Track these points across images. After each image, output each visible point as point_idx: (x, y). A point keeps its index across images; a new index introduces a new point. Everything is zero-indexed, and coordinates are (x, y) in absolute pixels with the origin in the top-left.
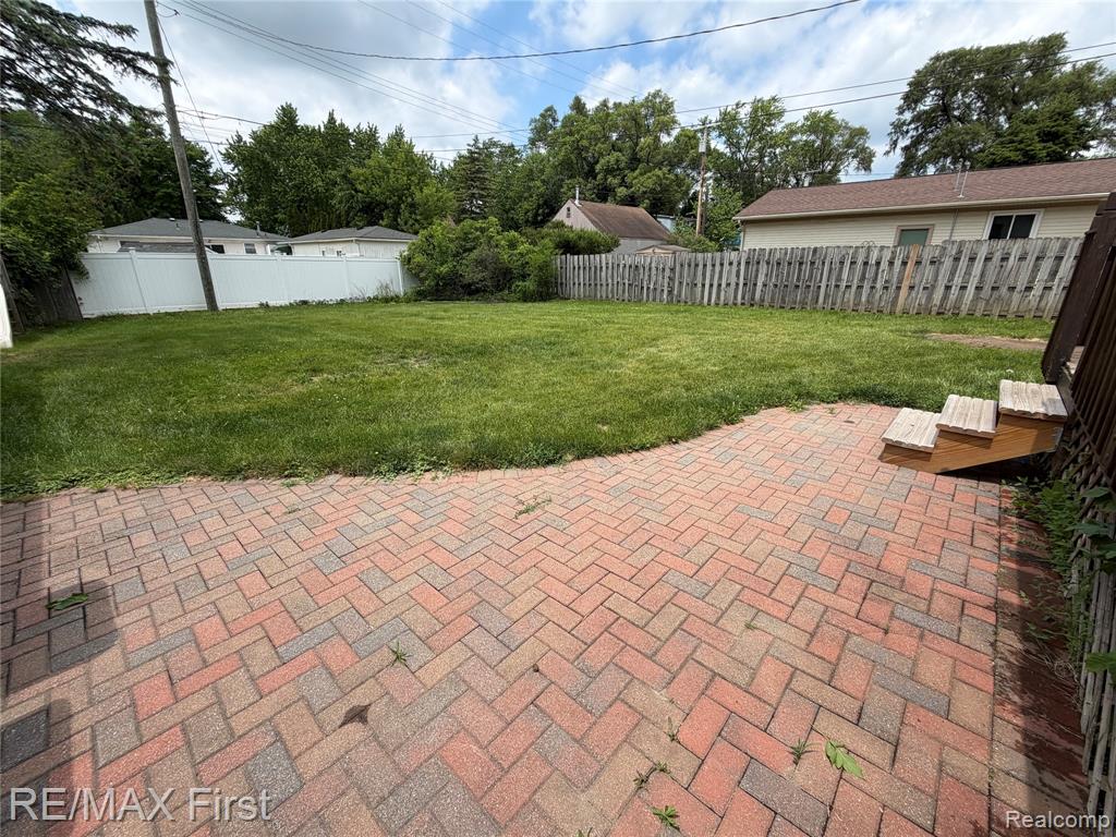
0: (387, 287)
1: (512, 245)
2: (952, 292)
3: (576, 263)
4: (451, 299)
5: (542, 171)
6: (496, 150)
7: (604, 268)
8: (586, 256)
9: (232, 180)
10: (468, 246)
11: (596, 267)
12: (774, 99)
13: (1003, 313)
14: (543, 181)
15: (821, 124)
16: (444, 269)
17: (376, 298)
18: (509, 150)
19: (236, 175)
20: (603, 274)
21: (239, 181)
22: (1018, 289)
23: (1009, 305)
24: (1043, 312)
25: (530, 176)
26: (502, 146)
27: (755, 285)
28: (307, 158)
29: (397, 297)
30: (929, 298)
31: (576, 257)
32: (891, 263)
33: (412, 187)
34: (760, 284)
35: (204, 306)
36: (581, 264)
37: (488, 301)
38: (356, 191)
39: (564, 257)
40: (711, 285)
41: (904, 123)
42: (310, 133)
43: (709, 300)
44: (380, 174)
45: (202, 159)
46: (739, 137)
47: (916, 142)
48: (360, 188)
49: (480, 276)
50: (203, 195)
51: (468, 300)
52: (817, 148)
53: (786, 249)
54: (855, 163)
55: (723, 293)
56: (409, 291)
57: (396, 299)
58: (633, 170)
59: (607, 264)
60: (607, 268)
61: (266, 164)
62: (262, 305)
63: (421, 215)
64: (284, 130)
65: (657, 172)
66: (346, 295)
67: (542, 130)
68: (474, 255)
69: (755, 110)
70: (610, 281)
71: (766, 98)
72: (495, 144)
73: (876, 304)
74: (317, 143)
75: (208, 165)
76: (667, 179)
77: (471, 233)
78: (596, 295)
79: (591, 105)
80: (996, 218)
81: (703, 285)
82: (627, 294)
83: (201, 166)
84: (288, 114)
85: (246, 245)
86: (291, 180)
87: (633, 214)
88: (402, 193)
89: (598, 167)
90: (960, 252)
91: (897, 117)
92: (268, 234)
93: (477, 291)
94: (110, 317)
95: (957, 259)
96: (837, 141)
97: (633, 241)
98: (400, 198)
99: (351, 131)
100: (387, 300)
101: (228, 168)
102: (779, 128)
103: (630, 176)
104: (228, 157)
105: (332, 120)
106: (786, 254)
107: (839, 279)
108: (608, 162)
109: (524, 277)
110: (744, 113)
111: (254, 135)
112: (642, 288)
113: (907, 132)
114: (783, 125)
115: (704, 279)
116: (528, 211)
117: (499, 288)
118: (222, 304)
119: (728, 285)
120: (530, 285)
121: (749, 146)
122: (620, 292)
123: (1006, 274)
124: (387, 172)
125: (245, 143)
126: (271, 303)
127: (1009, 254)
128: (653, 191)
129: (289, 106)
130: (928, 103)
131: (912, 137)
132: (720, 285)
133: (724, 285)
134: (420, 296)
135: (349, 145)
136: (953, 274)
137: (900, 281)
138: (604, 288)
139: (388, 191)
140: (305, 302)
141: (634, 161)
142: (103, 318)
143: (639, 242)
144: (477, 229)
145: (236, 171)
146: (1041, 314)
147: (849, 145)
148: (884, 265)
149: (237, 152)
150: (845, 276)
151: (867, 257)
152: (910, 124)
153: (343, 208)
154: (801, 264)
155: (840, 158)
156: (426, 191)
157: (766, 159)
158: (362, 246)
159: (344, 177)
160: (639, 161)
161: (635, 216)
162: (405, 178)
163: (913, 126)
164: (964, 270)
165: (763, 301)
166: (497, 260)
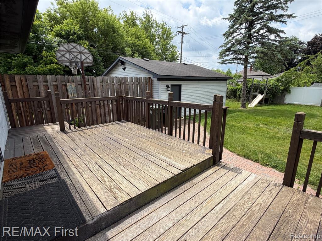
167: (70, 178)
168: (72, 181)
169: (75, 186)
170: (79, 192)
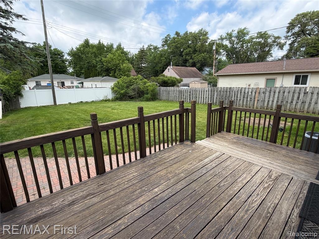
0: (106, 97)
1: (145, 83)
2: (270, 102)
3: (163, 89)
4: (125, 100)
5: (165, 55)
6: (152, 47)
7: (171, 91)
8: (166, 87)
9: (69, 61)
10: (131, 84)
11: (169, 91)
12: (245, 28)
13: (285, 110)
14: (165, 58)
15: (263, 35)
16: (122, 92)
17: (103, 100)
18: (156, 48)
19: (71, 60)
20: (171, 93)
21: (72, 61)
22: (289, 102)
23: (287, 107)
24: (297, 110)
25: (161, 56)
26: (154, 46)
27: (214, 98)
28: (91, 55)
29: (109, 99)
30: (264, 104)
31: (163, 87)
32: (252, 93)
33: (120, 64)
34: (215, 98)
35: (53, 104)
36: (165, 89)
37: (136, 101)
38: (104, 65)
39: (160, 87)
40: (201, 98)
41: (288, 36)
42: (93, 46)
43: (201, 102)
44: (111, 60)
45: (62, 54)
46: (234, 41)
47: (293, 42)
48: (105, 64)
49: (133, 93)
50: (61, 65)
51: (130, 101)
52: (263, 43)
53: (222, 87)
54: (277, 48)
55: (205, 100)
56: (113, 98)
57: (109, 100)
58: (195, 54)
59: (172, 90)
60: (172, 91)
61: (79, 56)
62: (69, 103)
63: (122, 72)
64: (85, 46)
65: (203, 54)
66: (94, 99)
67: (166, 41)
68: (132, 87)
69: (238, 33)
70: (173, 95)
71: (243, 28)
72: (152, 46)
73: (248, 105)
74: (95, 50)
75: (63, 56)
76: (206, 57)
77: (132, 80)
78: (169, 99)
79: (182, 33)
80: (296, 76)
81: (199, 97)
82: (178, 99)
83: (61, 56)
84: (87, 42)
85: (71, 81)
86: (86, 60)
87: (191, 70)
88: (117, 66)
89: (183, 53)
90: (271, 90)
91: (286, 34)
92: (78, 78)
93: (133, 98)
94: (28, 107)
95: (270, 92)
96: (270, 41)
97: (190, 79)
98: (116, 67)
99: (105, 45)
100: (106, 101)
101: (69, 58)
102: (247, 38)
103: (193, 56)
104: (69, 54)
105: (100, 42)
106: (222, 89)
107: (237, 97)
108: (187, 52)
109: (147, 94)
110: (235, 33)
111: (77, 48)
112: (182, 97)
113: (290, 39)
114: (249, 36)
115: (199, 96)
116: (161, 67)
117: (140, 97)
118: (58, 103)
119: (206, 97)
120: (149, 96)
121: (237, 43)
122: (176, 98)
123: (285, 97)
124: (112, 59)
125: (74, 50)
126: (72, 102)
127: (285, 91)
128: (201, 60)
129: (87, 39)
130: (296, 29)
131: (292, 41)
132: (204, 98)
133: (205, 98)
134: (116, 99)
135: (104, 50)
136: (269, 97)
137: (255, 98)
138: (171, 97)
139: (113, 65)
140: (82, 102)
141: (195, 51)
142: (26, 108)
143: (192, 79)
144: (134, 79)
145: (71, 58)
146: (296, 110)
147: (274, 42)
148: (250, 93)
149: (71, 53)
150: (239, 96)
151: (245, 91)
152: (290, 36)
153: (99, 70)
154: (226, 92)
155: (271, 46)
156: (124, 65)
157: (244, 47)
158: (102, 83)
159: (100, 61)
160: (197, 51)
161: (192, 70)
162: (118, 61)
163: (292, 37)
164: (273, 96)
165: (216, 103)
166: (139, 88)
167: (291, 213)
168: (293, 209)
169: (295, 202)
170: (297, 196)
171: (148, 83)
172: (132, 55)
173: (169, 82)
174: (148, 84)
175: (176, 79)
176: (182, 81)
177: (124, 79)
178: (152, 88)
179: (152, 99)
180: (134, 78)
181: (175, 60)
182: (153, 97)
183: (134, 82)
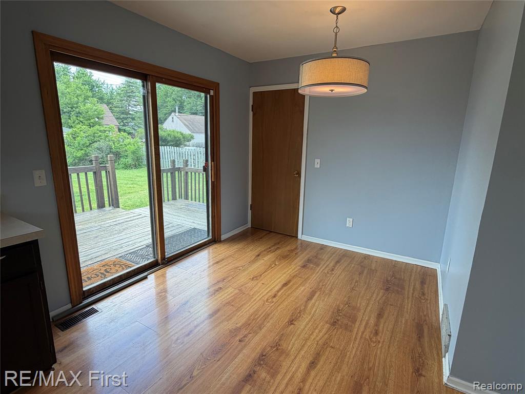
7: (166, 154)
10: (95, 140)
33: (79, 103)
68: (96, 145)
77: (97, 133)
88: (72, 106)
98: (72, 109)
109: (126, 157)
120: (129, 160)
139: (65, 104)
144: (100, 131)
156: (88, 105)
162: (76, 98)
166: (109, 147)
171: (128, 138)
172: (111, 88)
173: (169, 139)
174: (128, 140)
175: (182, 134)
176: (192, 137)
177: (81, 131)
178: (132, 148)
179: (135, 166)
180: (102, 129)
181: (190, 103)
182: (137, 163)
183: (100, 136)
